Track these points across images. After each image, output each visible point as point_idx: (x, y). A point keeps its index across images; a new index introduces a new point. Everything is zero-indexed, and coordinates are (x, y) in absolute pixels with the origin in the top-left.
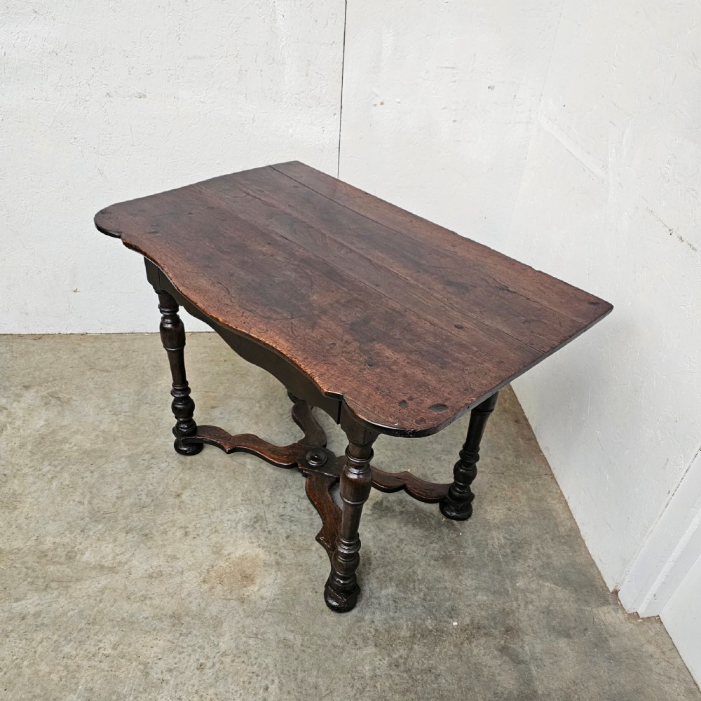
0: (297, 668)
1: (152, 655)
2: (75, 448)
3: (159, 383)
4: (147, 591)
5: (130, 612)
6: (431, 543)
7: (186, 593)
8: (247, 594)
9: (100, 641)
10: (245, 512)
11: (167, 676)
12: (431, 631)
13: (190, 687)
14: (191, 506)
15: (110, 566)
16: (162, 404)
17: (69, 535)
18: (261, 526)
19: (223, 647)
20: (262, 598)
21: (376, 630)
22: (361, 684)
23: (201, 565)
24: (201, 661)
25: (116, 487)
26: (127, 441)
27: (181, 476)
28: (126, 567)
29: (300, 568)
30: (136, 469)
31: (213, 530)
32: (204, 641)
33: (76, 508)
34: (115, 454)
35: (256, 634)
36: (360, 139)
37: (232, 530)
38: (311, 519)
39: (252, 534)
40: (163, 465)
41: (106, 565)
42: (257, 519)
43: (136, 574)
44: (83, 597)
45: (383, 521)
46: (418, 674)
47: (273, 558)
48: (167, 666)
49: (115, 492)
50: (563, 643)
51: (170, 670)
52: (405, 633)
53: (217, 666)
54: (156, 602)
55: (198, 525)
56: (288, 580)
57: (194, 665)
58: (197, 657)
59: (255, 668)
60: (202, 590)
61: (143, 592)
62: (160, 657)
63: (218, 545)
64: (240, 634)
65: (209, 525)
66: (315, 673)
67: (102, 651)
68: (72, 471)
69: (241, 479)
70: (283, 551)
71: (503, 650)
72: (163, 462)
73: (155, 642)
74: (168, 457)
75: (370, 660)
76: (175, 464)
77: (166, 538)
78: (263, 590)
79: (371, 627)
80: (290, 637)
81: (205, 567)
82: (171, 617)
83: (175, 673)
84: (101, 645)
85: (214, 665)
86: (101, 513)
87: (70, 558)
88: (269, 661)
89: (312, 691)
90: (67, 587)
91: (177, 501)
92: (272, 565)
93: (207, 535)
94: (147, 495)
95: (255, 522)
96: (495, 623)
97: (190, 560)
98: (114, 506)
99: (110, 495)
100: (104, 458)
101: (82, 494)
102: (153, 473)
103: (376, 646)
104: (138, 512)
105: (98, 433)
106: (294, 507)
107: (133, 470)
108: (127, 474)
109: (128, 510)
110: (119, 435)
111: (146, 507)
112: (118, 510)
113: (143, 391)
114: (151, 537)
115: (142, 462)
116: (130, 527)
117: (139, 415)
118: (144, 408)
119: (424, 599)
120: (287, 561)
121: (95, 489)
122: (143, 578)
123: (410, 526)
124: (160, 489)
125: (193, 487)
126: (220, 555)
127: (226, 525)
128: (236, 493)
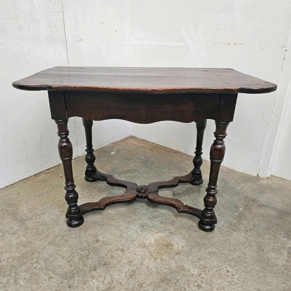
0: (226, 256)
2: (10, 260)
3: (21, 210)
4: (138, 282)
7: (155, 269)
8: (176, 250)
10: (134, 227)
12: (239, 216)
14: (109, 240)
15: (106, 288)
16: (36, 216)
18: (147, 227)
19: (195, 273)
20: (183, 247)
21: (228, 227)
22: (247, 244)
23: (146, 255)
24: (196, 285)
25: (60, 259)
26: (38, 239)
27: (87, 234)
28: (115, 282)
29: (180, 229)
31: (131, 241)
32: (187, 278)
33: (51, 282)
34: (39, 248)
35: (199, 259)
36: (76, 57)
37: (138, 235)
38: (161, 213)
39: (148, 232)
40: (73, 236)
41: (104, 289)
43: (124, 281)
46: (254, 228)
47: (167, 233)
49: (63, 261)
50: (266, 195)
52: (235, 222)
53: (203, 280)
54: (148, 282)
55: (123, 244)
56: (182, 235)
57: (196, 288)
58: (193, 285)
59: (215, 269)
60: (159, 263)
61: (137, 284)
63: (141, 244)
64: (194, 264)
65: (127, 240)
66: (233, 253)
68: (23, 270)
69: (115, 218)
70: (167, 228)
71: (259, 206)
72: (71, 235)
74: (70, 232)
75: (239, 236)
76: (77, 232)
77: (116, 258)
78: (180, 244)
79: (225, 227)
80: (210, 250)
81: (148, 255)
82: (162, 281)
86: (69, 273)
88: (215, 263)
89: (240, 259)
91: (100, 243)
92: (170, 235)
93: (131, 244)
94: (82, 251)
95: (143, 227)
96: (249, 201)
97: (138, 257)
98: (71, 266)
99: (62, 264)
100: (35, 253)
101: (45, 274)
102: (72, 242)
103: (234, 231)
104: (88, 259)
105: (15, 246)
106: (149, 213)
107: (60, 247)
108: (58, 251)
109: (81, 262)
110: (30, 239)
111: (89, 255)
112: (76, 266)
113: (17, 217)
114: (109, 263)
115: (60, 242)
116: (92, 267)
117: (29, 226)
118: (28, 222)
119: (225, 209)
120: (173, 230)
121: (50, 268)
122: (129, 279)
123: (192, 194)
124: (85, 244)
125: (99, 234)
126: (147, 246)
127: (133, 236)
128: (121, 224)
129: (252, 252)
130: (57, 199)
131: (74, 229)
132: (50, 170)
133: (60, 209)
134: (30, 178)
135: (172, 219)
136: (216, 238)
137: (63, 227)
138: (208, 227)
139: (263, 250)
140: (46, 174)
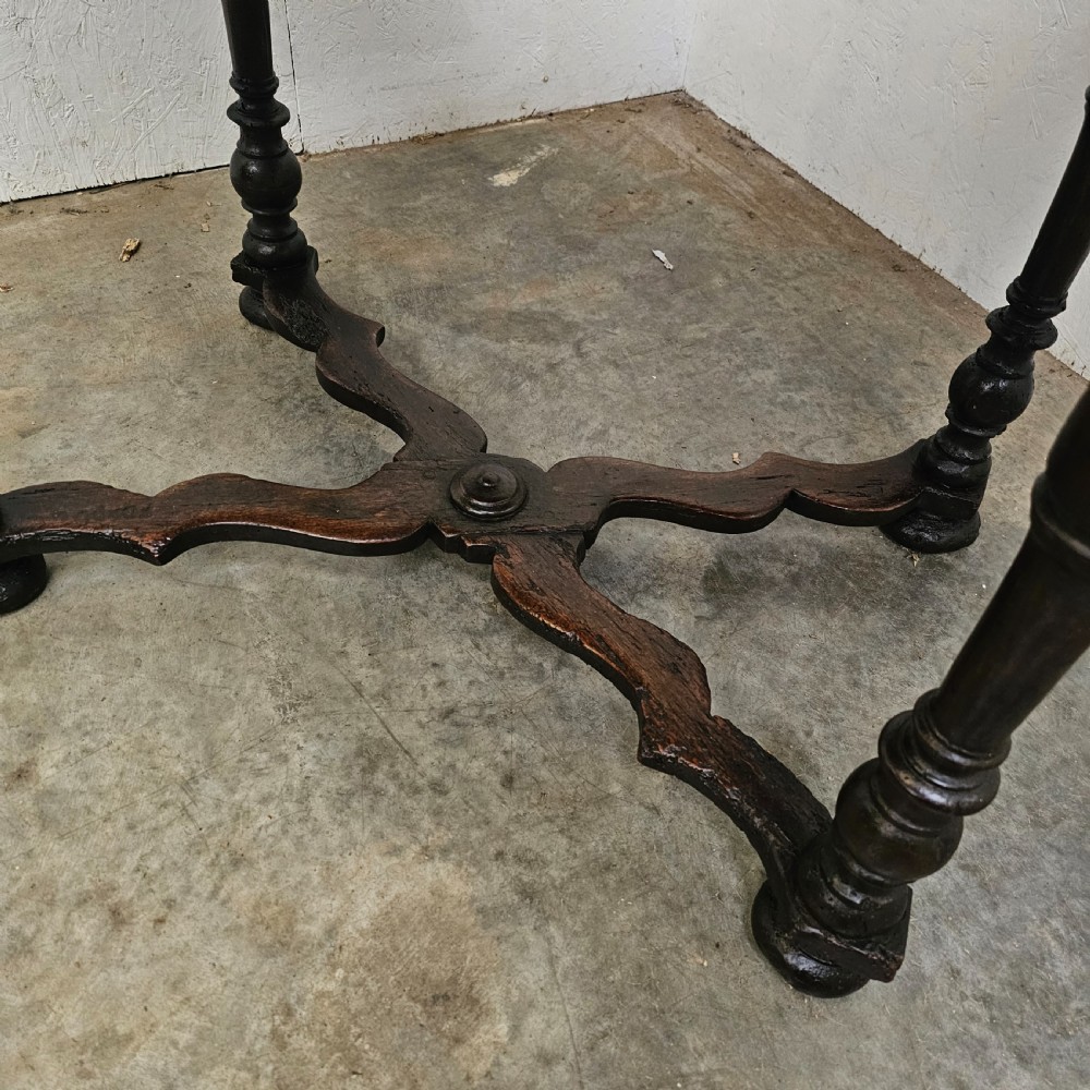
6: (931, 640)
8: (480, 1068)
10: (313, 747)
14: (91, 799)
18: (396, 776)
20: (546, 1059)
21: (986, 1000)
23: (240, 1026)
29: (611, 879)
31: (224, 858)
37: (296, 830)
38: (551, 692)
39: (378, 821)
42: (371, 756)
45: (765, 624)
47: (498, 878)
55: (154, 864)
56: (596, 940)
63: (267, 913)
65: (196, 847)
69: (240, 637)
70: (523, 838)
77: (37, 969)
78: (534, 1022)
79: (963, 997)
81: (259, 1026)
92: (513, 910)
93: (205, 887)
95: (371, 768)
97: (181, 1027)
103: (1023, 1060)
106: (471, 670)
119: (1037, 823)
120: (554, 873)
123: (845, 610)
126: (298, 950)
127: (264, 820)
128: (248, 692)
132: (103, 194)
136: (840, 1074)
138: (806, 964)
140: (68, 211)
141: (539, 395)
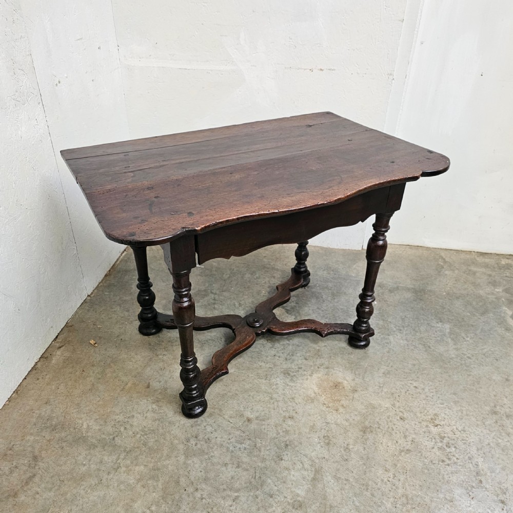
0: (402, 371)
1: (394, 446)
2: (153, 509)
3: (84, 427)
4: (341, 447)
5: (358, 460)
6: (322, 298)
7: (345, 422)
8: (350, 387)
9: (382, 480)
10: (278, 379)
11: (410, 439)
12: (380, 313)
13: (416, 426)
14: (264, 412)
15: (313, 473)
16: (121, 425)
17: (274, 508)
18: (293, 372)
19: (388, 405)
20: (354, 380)
21: (379, 333)
22: (411, 346)
23: (322, 411)
24: (399, 418)
25: (224, 469)
26: (163, 459)
27: (226, 417)
28: (317, 461)
29: (332, 357)
30: (206, 451)
31: (291, 400)
32: (384, 415)
33: (241, 503)
34: (178, 470)
35: (380, 387)
37: (293, 389)
38: (293, 345)
39: (300, 378)
40: (209, 429)
41: (312, 476)
42: (286, 373)
43: (325, 454)
44: (342, 494)
46: (405, 323)
47: (322, 370)
48: (402, 438)
49: (229, 470)
51: (405, 437)
54: (351, 441)
55: (284, 409)
56: (341, 365)
57: (401, 422)
58: (396, 420)
59: (403, 391)
60: (344, 412)
61: (342, 450)
62: (395, 442)
63: (306, 399)
64: (379, 395)
65: (285, 402)
66: (406, 364)
67: (390, 480)
68: (188, 510)
69: (243, 378)
70: (318, 363)
71: (391, 291)
72: (205, 429)
73: (384, 444)
74: (199, 425)
75: (397, 340)
76: (210, 421)
77: (292, 431)
78: (347, 378)
80: (382, 371)
81: (324, 408)
82: (364, 432)
83: (407, 434)
84: (385, 480)
85: (401, 411)
86: (253, 480)
87: (300, 506)
89: (417, 367)
90: (331, 507)
91: (255, 421)
92: (328, 371)
93: (295, 405)
94: (241, 444)
95: (289, 374)
97: (317, 417)
98: (247, 470)
99: (232, 473)
100: (180, 479)
101: (224, 498)
102: (216, 438)
103: (388, 335)
104: (260, 451)
105: (139, 486)
106: (280, 352)
107: (207, 454)
108: (209, 459)
109: (254, 459)
110: (151, 465)
111: (256, 445)
112: (253, 466)
113: (91, 442)
114: (290, 442)
115: (199, 446)
116: (275, 457)
117: (128, 446)
118: (120, 441)
120: (326, 363)
121: (221, 487)
122: (329, 449)
123: (308, 302)
124: (238, 433)
125: (242, 410)
126: (315, 398)
127: (288, 392)
128: (258, 382)
129: (421, 354)
130: (127, 384)
131: (201, 418)
132: (58, 337)
133: (149, 399)
134: (36, 366)
135: (314, 348)
136: (378, 353)
137: (182, 422)
138: (362, 343)
139: (429, 347)
140: (60, 347)
141: (220, 306)
